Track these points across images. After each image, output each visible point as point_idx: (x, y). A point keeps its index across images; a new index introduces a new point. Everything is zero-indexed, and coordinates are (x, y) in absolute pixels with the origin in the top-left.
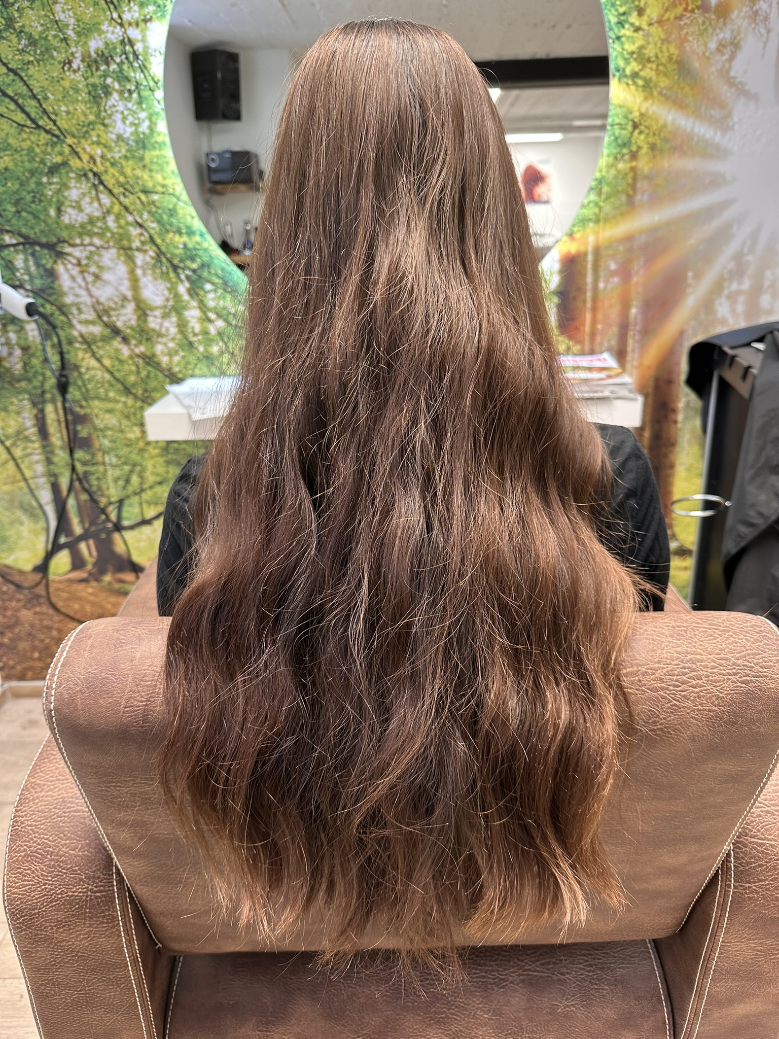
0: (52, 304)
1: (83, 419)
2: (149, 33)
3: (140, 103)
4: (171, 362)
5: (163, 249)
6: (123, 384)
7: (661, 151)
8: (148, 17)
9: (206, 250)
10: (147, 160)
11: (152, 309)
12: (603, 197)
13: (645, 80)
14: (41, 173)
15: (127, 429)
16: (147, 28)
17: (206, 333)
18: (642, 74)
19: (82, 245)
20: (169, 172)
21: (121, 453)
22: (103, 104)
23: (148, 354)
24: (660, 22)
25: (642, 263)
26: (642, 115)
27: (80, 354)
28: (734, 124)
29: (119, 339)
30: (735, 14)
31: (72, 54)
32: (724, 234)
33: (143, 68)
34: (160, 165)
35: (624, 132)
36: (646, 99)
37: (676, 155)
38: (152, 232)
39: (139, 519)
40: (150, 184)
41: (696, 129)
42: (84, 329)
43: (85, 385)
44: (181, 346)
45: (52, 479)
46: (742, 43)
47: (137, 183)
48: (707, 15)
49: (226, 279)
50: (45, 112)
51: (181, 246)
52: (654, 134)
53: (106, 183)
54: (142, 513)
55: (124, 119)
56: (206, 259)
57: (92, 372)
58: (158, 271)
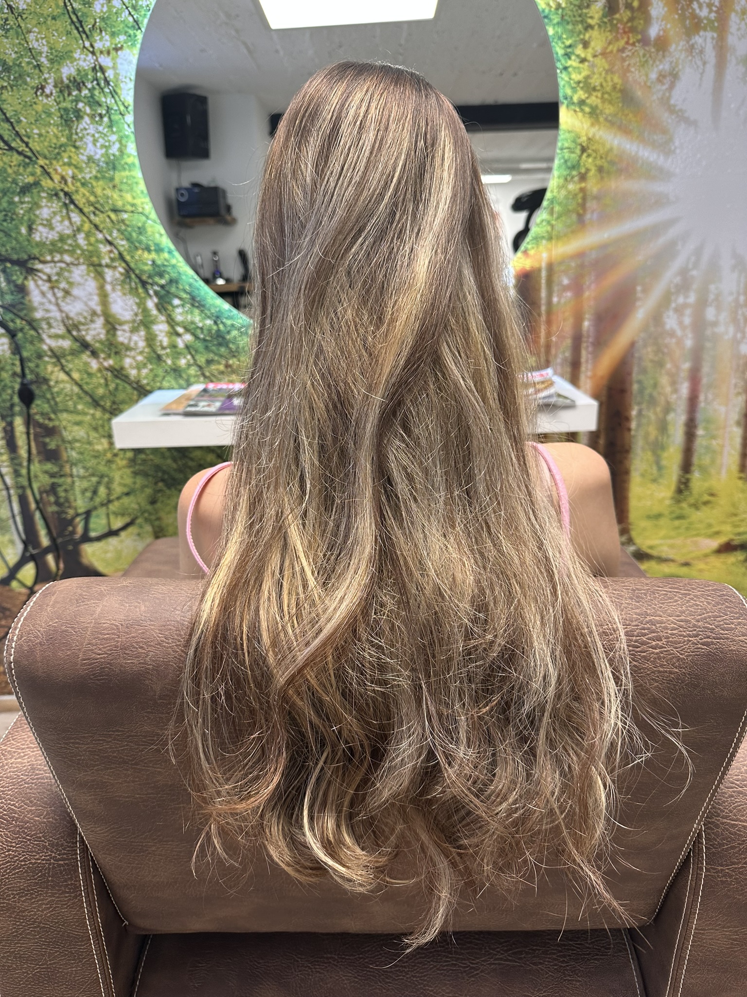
0: (22, 319)
1: (51, 432)
2: (119, 61)
3: (110, 126)
4: (139, 375)
5: (132, 265)
6: (91, 397)
7: (609, 173)
8: (119, 46)
9: (174, 266)
10: (117, 180)
11: (121, 324)
12: (555, 216)
13: (591, 107)
14: (13, 193)
15: (95, 441)
16: (117, 56)
17: (174, 346)
18: (588, 101)
19: (53, 261)
20: (139, 192)
21: (89, 465)
22: (75, 127)
23: (117, 367)
24: (604, 54)
25: (593, 278)
26: (589, 139)
27: (50, 368)
28: (676, 148)
29: (88, 353)
30: (673, 48)
31: (45, 80)
32: (669, 252)
33: (114, 94)
34: (129, 185)
35: (573, 155)
36: (592, 125)
37: (623, 177)
38: (122, 249)
39: (106, 530)
40: (120, 204)
41: (640, 153)
42: (53, 343)
43: (53, 398)
44: (149, 359)
45: (20, 491)
46: (680, 73)
47: (108, 202)
48: (647, 48)
49: (194, 294)
50: (17, 134)
51: (150, 263)
52: (601, 158)
53: (77, 202)
54: (109, 524)
55: (95, 141)
56: (174, 275)
57: (61, 386)
58: (127, 287)
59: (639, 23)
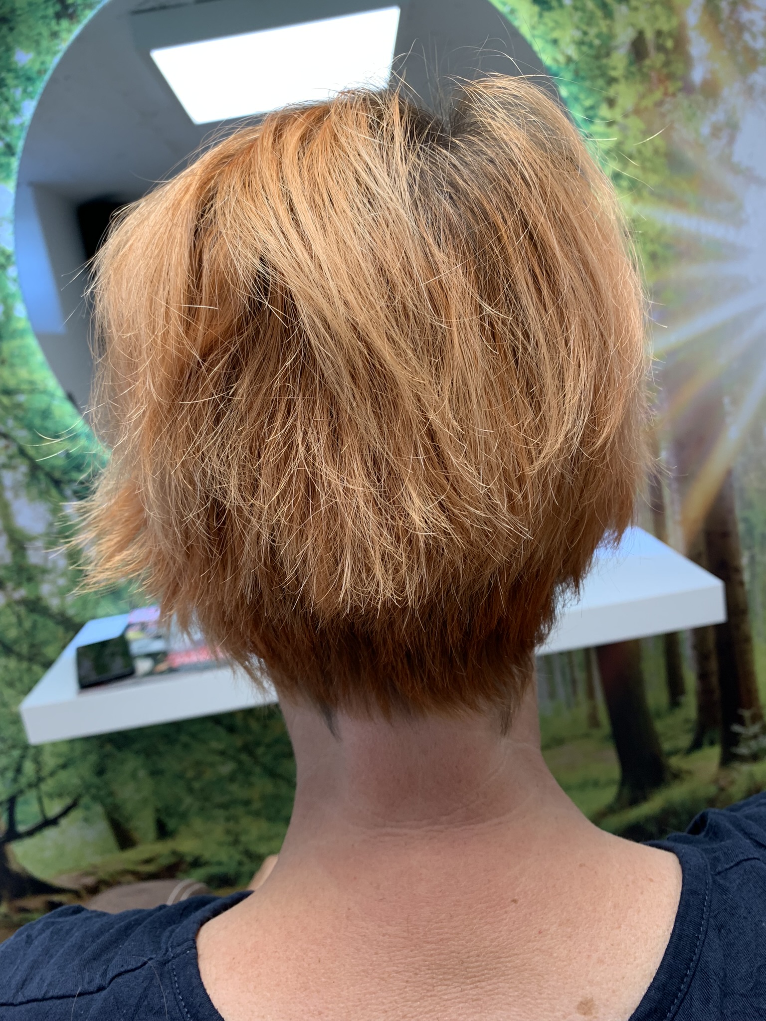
4: (62, 603)
5: (39, 461)
7: (665, 259)
9: (95, 455)
10: (6, 354)
11: (31, 540)
13: (629, 180)
18: (625, 173)
20: (36, 365)
23: (32, 597)
24: (637, 111)
26: (633, 221)
28: (748, 216)
30: (726, 92)
34: (22, 358)
37: (684, 262)
38: (22, 443)
39: (39, 819)
40: (12, 383)
41: (703, 230)
46: (740, 123)
48: (692, 97)
51: (63, 455)
58: (34, 490)
59: (678, 68)
